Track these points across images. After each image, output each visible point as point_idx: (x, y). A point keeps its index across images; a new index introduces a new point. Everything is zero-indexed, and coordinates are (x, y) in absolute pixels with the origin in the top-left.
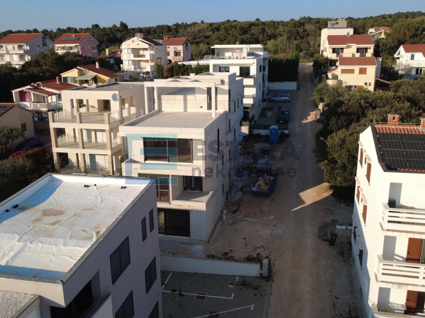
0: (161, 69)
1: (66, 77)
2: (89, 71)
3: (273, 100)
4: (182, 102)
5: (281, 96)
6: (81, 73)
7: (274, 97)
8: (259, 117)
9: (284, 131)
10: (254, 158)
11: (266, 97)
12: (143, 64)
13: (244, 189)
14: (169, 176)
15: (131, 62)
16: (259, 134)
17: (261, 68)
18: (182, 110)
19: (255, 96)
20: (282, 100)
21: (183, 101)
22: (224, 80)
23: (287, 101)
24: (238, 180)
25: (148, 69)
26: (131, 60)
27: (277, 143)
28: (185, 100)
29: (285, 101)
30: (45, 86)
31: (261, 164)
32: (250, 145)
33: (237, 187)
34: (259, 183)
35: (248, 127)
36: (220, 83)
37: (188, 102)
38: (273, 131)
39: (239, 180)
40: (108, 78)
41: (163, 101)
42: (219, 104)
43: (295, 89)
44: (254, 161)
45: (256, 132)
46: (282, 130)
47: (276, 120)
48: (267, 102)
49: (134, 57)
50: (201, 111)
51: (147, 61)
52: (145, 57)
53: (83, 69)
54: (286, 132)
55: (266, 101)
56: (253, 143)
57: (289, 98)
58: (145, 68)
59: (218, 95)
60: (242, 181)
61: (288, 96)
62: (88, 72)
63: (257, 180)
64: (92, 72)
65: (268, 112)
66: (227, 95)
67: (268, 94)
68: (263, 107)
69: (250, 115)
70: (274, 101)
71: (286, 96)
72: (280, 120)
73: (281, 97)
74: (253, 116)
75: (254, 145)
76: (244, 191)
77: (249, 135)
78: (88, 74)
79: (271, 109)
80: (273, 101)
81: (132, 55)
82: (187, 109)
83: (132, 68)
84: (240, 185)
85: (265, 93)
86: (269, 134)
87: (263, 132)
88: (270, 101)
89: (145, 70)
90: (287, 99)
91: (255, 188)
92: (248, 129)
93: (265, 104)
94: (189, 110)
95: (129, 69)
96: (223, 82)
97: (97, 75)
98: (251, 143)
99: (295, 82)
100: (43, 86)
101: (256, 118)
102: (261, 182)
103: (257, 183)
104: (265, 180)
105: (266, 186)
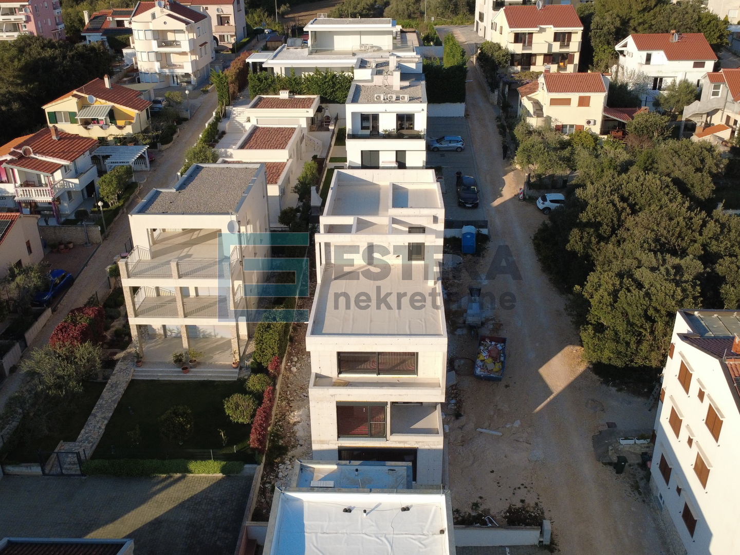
1: (55, 112)
2: (98, 99)
5: (450, 142)
6: (83, 105)
7: (437, 141)
9: (481, 230)
12: (174, 59)
14: (385, 403)
15: (152, 56)
20: (451, 147)
22: (437, 216)
23: (459, 150)
25: (188, 69)
26: (154, 52)
27: (473, 255)
29: (456, 150)
30: (39, 153)
36: (431, 221)
43: (463, 114)
46: (478, 229)
49: (159, 46)
51: (184, 53)
52: (181, 47)
53: (87, 96)
54: (484, 231)
57: (463, 145)
58: (181, 67)
61: (461, 141)
62: (96, 101)
63: (479, 353)
64: (103, 101)
70: (438, 150)
71: (458, 142)
72: (466, 202)
78: (96, 104)
80: (436, 150)
81: (154, 43)
83: (156, 67)
87: (447, 233)
88: (431, 149)
89: (179, 72)
90: (459, 145)
91: (478, 369)
95: (149, 70)
97: (113, 107)
99: (462, 103)
100: (35, 153)
102: (484, 355)
103: (479, 357)
104: (489, 352)
105: (494, 363)
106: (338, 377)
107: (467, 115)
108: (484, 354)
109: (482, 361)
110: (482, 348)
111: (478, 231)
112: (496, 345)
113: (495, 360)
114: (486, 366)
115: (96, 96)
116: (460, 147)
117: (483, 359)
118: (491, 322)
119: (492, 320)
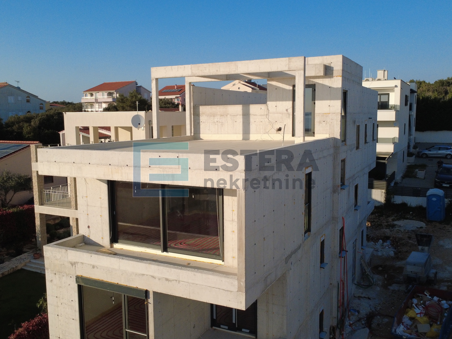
3: (426, 154)
4: (240, 119)
5: (439, 149)
7: (427, 149)
8: (403, 177)
10: (395, 249)
11: (412, 150)
14: (147, 292)
16: (404, 205)
17: (405, 100)
18: (239, 137)
19: (397, 141)
20: (439, 154)
21: (241, 116)
22: (332, 65)
23: (449, 157)
24: (361, 295)
27: (440, 222)
28: (246, 115)
29: (446, 157)
31: (415, 265)
32: (387, 222)
33: (358, 312)
34: (411, 313)
35: (384, 191)
36: (322, 73)
37: (252, 119)
38: (434, 199)
39: (363, 296)
41: (202, 118)
42: (320, 122)
44: (395, 254)
45: (398, 199)
46: (451, 198)
47: (436, 181)
48: (415, 157)
50: (278, 137)
55: (414, 156)
56: (393, 220)
59: (316, 102)
60: (369, 299)
61: (451, 149)
63: (409, 306)
65: (419, 170)
66: (337, 99)
67: (415, 147)
68: (409, 164)
69: (389, 172)
70: (427, 156)
71: (448, 149)
72: (444, 183)
74: (394, 174)
75: (396, 223)
76: (374, 326)
77: (385, 204)
79: (423, 167)
80: (424, 156)
82: (249, 134)
84: (365, 308)
85: (412, 145)
86: (425, 205)
87: (413, 201)
88: (419, 156)
90: (449, 153)
91: (402, 327)
92: (384, 195)
93: (412, 160)
94: (254, 137)
96: (328, 71)
98: (390, 219)
101: (398, 178)
102: (416, 312)
103: (407, 313)
104: (426, 308)
105: (431, 325)
106: (112, 247)
108: (418, 311)
109: (412, 319)
110: (415, 301)
111: (451, 201)
112: (439, 301)
113: (432, 320)
114: (416, 327)
117: (413, 316)
119: (447, 281)
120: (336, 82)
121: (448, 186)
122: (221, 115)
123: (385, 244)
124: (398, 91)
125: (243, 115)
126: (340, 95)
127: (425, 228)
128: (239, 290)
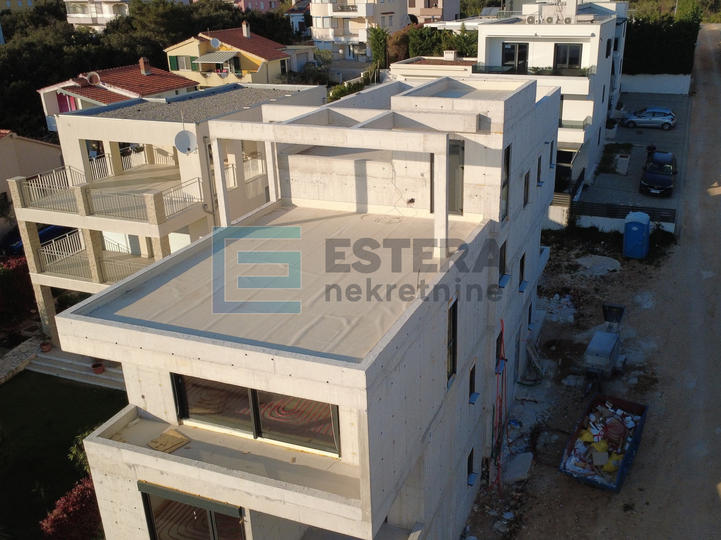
0: (381, 40)
1: (177, 57)
2: (223, 43)
3: (633, 122)
4: (352, 182)
5: (654, 114)
6: (207, 49)
7: (635, 114)
8: (597, 173)
9: (663, 224)
11: (615, 113)
12: (353, 26)
13: (541, 440)
15: (327, 22)
16: (594, 229)
17: (608, 47)
19: (590, 122)
20: (653, 122)
21: (354, 177)
22: (489, 116)
23: (666, 127)
25: (363, 37)
26: (329, 17)
27: (641, 261)
28: (361, 176)
29: (662, 127)
30: (108, 82)
32: (568, 260)
34: (586, 437)
35: (566, 208)
36: (474, 129)
37: (370, 183)
38: (635, 229)
40: (263, 60)
41: (293, 175)
42: (471, 196)
43: (686, 91)
44: (576, 318)
45: (586, 221)
46: (658, 221)
47: (641, 185)
48: (618, 127)
49: (334, 11)
50: (408, 212)
51: (360, 20)
52: (356, 11)
53: (211, 39)
54: (669, 227)
55: (616, 126)
56: (578, 256)
57: (672, 120)
58: (357, 35)
59: (465, 167)
61: (670, 114)
62: (222, 46)
63: (584, 427)
64: (229, 46)
65: (621, 157)
66: (496, 166)
67: (619, 106)
68: (607, 143)
69: (575, 176)
70: (635, 125)
71: (665, 115)
72: (652, 187)
73: (653, 116)
74: (583, 172)
75: (580, 261)
76: (539, 447)
77: (567, 227)
78: (222, 50)
79: (626, 148)
80: (631, 125)
81: (330, 6)
82: (367, 204)
83: (330, 34)
84: (529, 417)
85: (614, 103)
86: (622, 231)
87: (606, 224)
88: (624, 124)
89: (355, 40)
90: (667, 121)
91: (573, 459)
92: (566, 215)
93: (613, 133)
94: (373, 209)
95: (324, 37)
96: (483, 123)
97: (239, 53)
98: (573, 253)
99: (687, 76)
100: (103, 82)
101: (589, 178)
102: (593, 433)
103: (581, 436)
104: (606, 428)
105: (610, 453)
106: (181, 424)
107: (693, 92)
108: (595, 431)
109: (587, 444)
110: (593, 418)
111: (658, 226)
112: (623, 416)
113: (613, 446)
114: (591, 457)
115: (222, 41)
116: (668, 123)
117: (589, 440)
118: (637, 373)
119: (640, 369)
120: (495, 141)
121: (658, 192)
122: (323, 173)
123: (563, 300)
124: (596, 41)
125: (356, 176)
126: (500, 159)
127: (620, 270)
128: (364, 519)
